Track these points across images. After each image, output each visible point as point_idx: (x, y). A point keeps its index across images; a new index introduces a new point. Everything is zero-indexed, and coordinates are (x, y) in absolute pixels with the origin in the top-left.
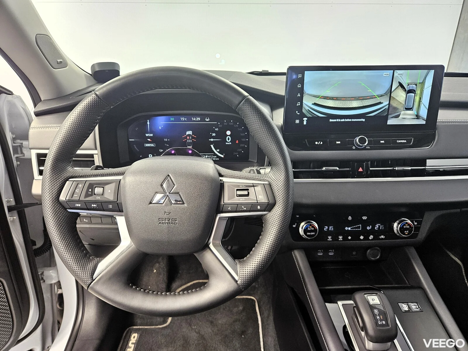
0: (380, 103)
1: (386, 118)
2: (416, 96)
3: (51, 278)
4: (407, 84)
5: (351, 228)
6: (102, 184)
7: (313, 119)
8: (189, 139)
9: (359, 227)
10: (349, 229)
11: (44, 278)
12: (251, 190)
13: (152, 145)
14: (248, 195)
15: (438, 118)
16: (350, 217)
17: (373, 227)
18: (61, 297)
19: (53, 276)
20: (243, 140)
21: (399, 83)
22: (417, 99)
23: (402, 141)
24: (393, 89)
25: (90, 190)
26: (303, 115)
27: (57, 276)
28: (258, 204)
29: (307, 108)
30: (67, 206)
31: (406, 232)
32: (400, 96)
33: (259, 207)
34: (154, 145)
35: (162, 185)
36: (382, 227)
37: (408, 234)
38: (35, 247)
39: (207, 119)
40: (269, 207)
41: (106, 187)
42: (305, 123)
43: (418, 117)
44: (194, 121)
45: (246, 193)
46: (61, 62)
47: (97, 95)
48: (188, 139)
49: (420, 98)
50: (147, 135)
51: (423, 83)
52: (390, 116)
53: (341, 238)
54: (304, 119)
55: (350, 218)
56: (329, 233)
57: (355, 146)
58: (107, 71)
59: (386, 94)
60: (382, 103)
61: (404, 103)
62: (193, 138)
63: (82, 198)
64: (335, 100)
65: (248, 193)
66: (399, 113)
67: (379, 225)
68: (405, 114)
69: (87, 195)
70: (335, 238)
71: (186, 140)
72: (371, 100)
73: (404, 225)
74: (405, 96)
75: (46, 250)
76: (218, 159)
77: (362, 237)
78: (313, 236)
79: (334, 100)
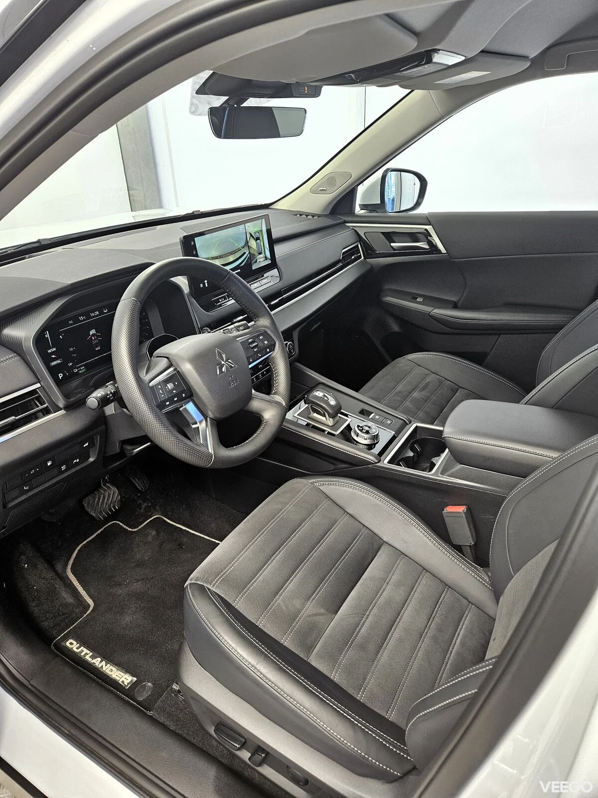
1: (251, 265)
2: (261, 241)
4: (254, 234)
6: (169, 379)
8: (95, 339)
12: (257, 340)
13: (59, 361)
14: (257, 345)
15: (276, 255)
21: (250, 233)
24: (248, 240)
25: (167, 387)
33: (268, 350)
34: (61, 360)
39: (105, 310)
40: (273, 347)
41: (172, 380)
43: (266, 258)
44: (93, 317)
45: (255, 344)
49: (263, 243)
50: (49, 351)
59: (245, 245)
60: (246, 253)
61: (256, 249)
62: (98, 336)
63: (167, 396)
64: (220, 258)
65: (257, 343)
66: (256, 258)
68: (259, 258)
69: (168, 393)
71: (93, 342)
72: (239, 252)
74: (255, 244)
79: (218, 258)
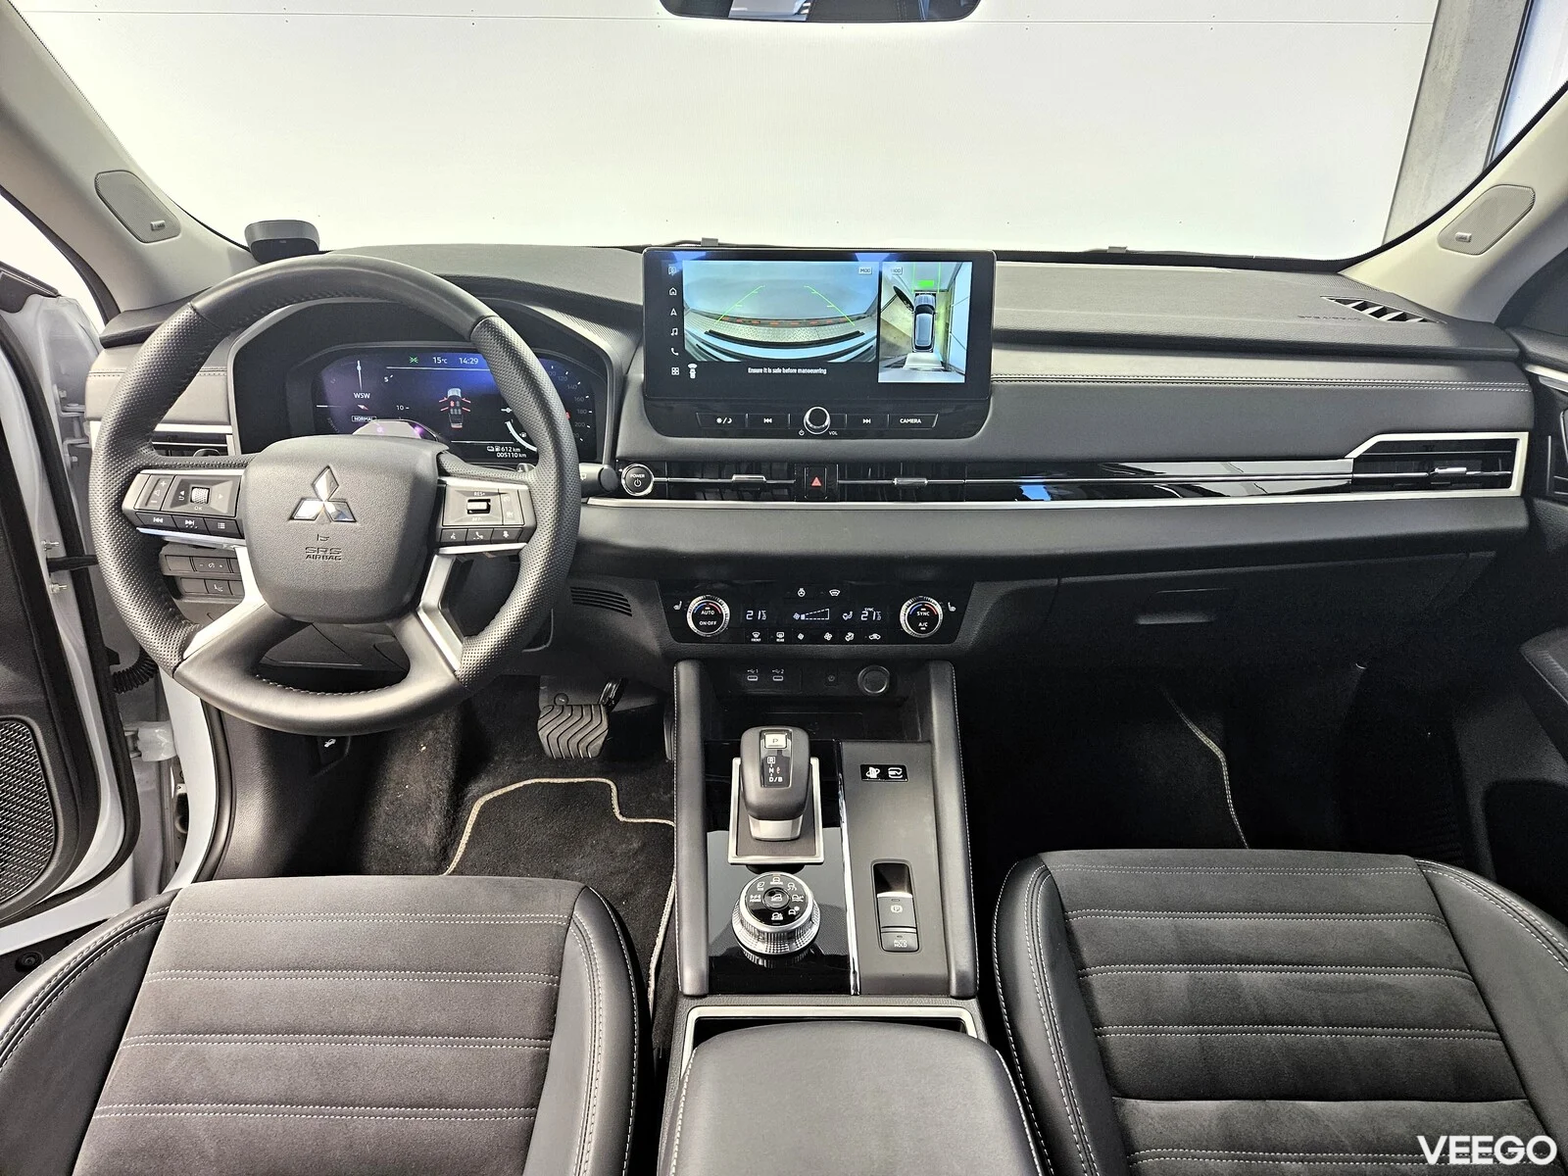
0: (857, 334)
1: (874, 368)
2: (938, 319)
3: (156, 745)
4: (914, 294)
5: (806, 617)
6: (207, 484)
7: (709, 367)
8: (455, 407)
9: (824, 614)
10: (803, 617)
11: (139, 748)
12: (495, 501)
14: (488, 510)
15: (993, 371)
16: (801, 590)
17: (857, 615)
18: (183, 801)
19: (162, 742)
20: (582, 412)
21: (895, 288)
22: (940, 325)
23: (911, 421)
24: (883, 305)
25: (183, 493)
26: (685, 359)
27: (172, 743)
28: (505, 527)
29: (695, 342)
30: (136, 521)
31: (923, 626)
32: (901, 319)
33: (506, 535)
34: (375, 419)
35: (313, 485)
36: (877, 616)
37: (929, 629)
38: (115, 669)
40: (526, 534)
41: (215, 488)
42: (693, 375)
43: (945, 366)
44: (464, 366)
45: (483, 506)
46: (161, 226)
47: (195, 310)
48: (453, 408)
49: (947, 325)
50: (357, 396)
51: (949, 291)
52: (882, 364)
53: (780, 635)
54: (690, 366)
55: (802, 592)
56: (755, 625)
57: (805, 430)
58: (285, 242)
59: (868, 314)
60: (863, 334)
61: (911, 335)
62: (463, 404)
63: (167, 507)
64: (756, 325)
65: (489, 506)
66: (903, 357)
67: (871, 610)
68: (915, 360)
69: (176, 503)
70: (768, 637)
71: (449, 411)
72: (837, 326)
73: (919, 609)
74: (912, 320)
75: (145, 677)
76: (525, 455)
77: (828, 636)
78: (713, 628)
79: (752, 325)
